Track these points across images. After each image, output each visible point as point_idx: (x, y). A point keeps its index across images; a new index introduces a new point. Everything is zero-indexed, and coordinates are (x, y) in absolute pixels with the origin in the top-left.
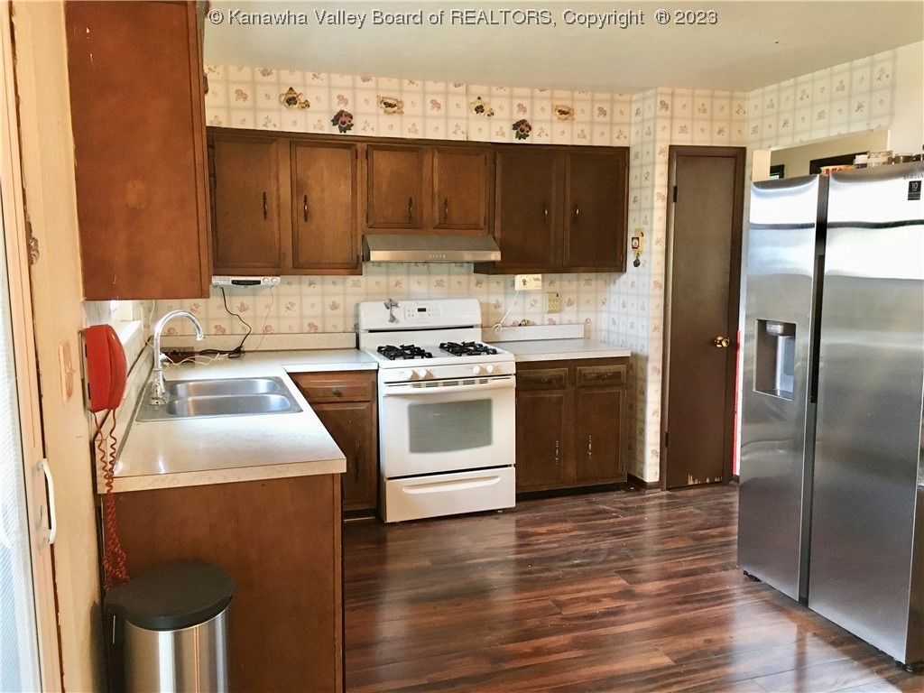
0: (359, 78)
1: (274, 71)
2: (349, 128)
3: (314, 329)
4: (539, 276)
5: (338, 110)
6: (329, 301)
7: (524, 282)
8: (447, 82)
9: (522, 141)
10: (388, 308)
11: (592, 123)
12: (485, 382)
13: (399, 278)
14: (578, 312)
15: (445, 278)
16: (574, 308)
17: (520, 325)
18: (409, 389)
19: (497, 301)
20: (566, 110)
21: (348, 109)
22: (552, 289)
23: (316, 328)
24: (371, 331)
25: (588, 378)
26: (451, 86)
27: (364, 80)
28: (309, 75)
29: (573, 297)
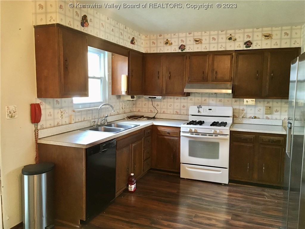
0: (188, 33)
1: (163, 35)
2: (184, 50)
3: (177, 113)
4: (254, 100)
5: (180, 44)
6: (182, 105)
7: (247, 101)
8: (218, 31)
9: (248, 49)
10: (198, 108)
11: (281, 39)
12: (217, 136)
13: (206, 98)
14: (281, 115)
15: (223, 99)
16: (279, 113)
17: (252, 118)
18: (189, 135)
19: (243, 109)
20: (268, 35)
21: (184, 44)
22: (268, 105)
23: (178, 113)
24: (192, 115)
25: (264, 140)
26: (220, 32)
27: (189, 34)
28: (173, 34)
29: (279, 109)
